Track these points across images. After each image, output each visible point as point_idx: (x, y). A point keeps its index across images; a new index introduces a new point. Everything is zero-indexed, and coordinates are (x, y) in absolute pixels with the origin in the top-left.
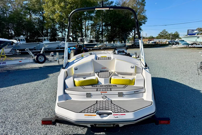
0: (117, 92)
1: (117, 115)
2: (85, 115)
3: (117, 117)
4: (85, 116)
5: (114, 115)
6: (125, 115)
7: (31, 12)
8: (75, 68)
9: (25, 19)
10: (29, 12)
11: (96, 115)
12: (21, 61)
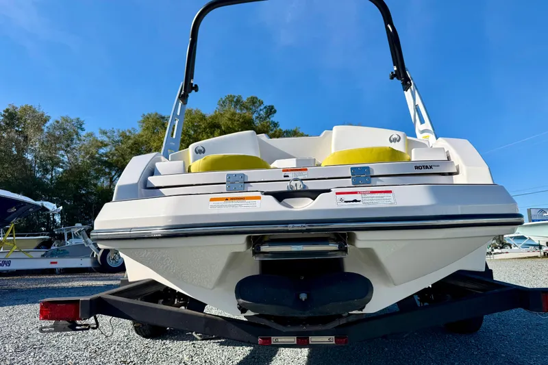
0: (348, 167)
1: (356, 193)
2: (212, 200)
3: (355, 201)
4: (212, 203)
5: (337, 193)
6: (390, 192)
7: (113, 174)
8: (198, 149)
9: (95, 185)
10: (110, 173)
11: (259, 198)
12: (56, 263)
